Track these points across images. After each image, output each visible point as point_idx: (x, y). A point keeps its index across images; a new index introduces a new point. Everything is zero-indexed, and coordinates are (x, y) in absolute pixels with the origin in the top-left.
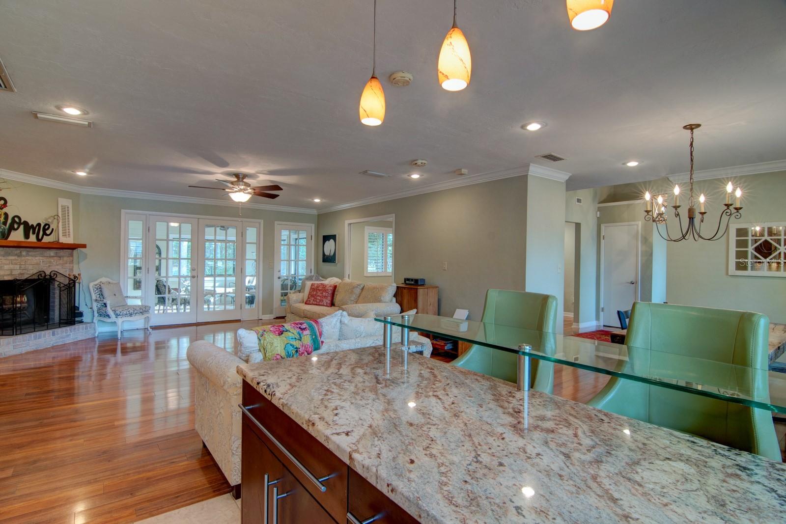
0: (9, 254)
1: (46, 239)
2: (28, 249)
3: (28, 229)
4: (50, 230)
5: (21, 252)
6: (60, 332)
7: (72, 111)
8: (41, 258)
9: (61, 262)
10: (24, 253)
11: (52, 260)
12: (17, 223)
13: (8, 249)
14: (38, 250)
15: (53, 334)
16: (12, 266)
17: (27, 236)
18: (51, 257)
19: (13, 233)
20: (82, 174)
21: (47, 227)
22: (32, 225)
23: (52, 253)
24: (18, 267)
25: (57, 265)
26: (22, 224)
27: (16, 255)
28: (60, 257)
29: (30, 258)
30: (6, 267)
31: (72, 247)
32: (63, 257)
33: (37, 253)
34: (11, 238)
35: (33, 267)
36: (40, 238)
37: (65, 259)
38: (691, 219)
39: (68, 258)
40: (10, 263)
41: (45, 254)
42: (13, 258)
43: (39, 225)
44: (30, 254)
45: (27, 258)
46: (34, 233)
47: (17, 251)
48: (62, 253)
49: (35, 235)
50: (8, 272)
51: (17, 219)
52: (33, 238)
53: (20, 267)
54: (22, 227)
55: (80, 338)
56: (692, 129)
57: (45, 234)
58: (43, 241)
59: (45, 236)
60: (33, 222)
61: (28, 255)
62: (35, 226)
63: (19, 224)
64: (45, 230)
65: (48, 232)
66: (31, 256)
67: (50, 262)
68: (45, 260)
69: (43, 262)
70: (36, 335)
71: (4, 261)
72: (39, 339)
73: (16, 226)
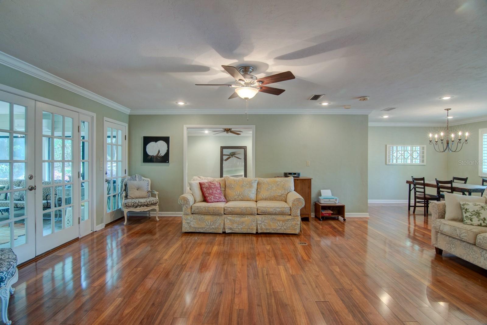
38: (448, 143)
56: (448, 110)
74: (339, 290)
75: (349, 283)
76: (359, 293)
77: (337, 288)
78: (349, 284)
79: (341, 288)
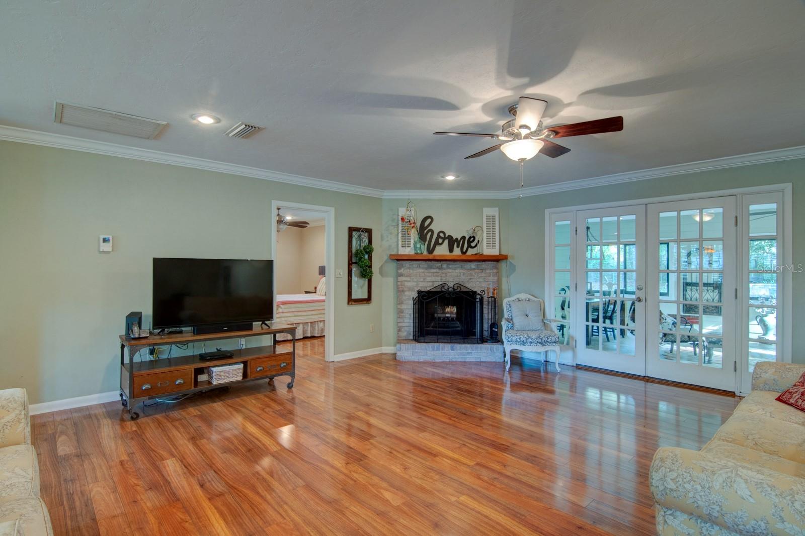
0: (431, 267)
1: (471, 252)
2: (448, 262)
3: (452, 242)
4: (476, 241)
5: (441, 265)
6: (459, 348)
7: (206, 120)
8: (461, 270)
9: (483, 275)
10: (445, 266)
11: (474, 273)
12: (442, 238)
13: (430, 262)
14: (458, 262)
15: (452, 349)
16: (433, 279)
17: (451, 250)
18: (471, 269)
19: (438, 248)
20: (450, 178)
21: (472, 239)
22: (457, 239)
23: (473, 265)
24: (439, 279)
25: (479, 278)
26: (447, 238)
27: (437, 268)
28: (482, 270)
29: (450, 271)
30: (429, 279)
31: (498, 259)
32: (486, 269)
33: (458, 265)
34: (436, 253)
35: (453, 280)
36: (464, 251)
37: (488, 271)
39: (491, 271)
40: (432, 275)
41: (466, 267)
42: (435, 270)
43: (464, 238)
44: (451, 266)
45: (447, 270)
46: (458, 246)
47: (438, 264)
48: (484, 265)
49: (460, 248)
50: (430, 284)
51: (442, 235)
52: (457, 251)
53: (441, 280)
54: (446, 241)
55: (484, 359)
57: (469, 246)
58: (468, 253)
59: (469, 249)
60: (457, 235)
61: (448, 268)
62: (459, 239)
63: (444, 239)
64: (469, 242)
65: (473, 244)
66: (452, 269)
67: (471, 275)
68: (466, 273)
69: (463, 274)
70: (434, 346)
71: (427, 274)
72: (437, 350)
73: (440, 241)
74: (362, 459)
75: (355, 475)
76: (335, 463)
77: (366, 461)
78: (354, 472)
79: (361, 462)
